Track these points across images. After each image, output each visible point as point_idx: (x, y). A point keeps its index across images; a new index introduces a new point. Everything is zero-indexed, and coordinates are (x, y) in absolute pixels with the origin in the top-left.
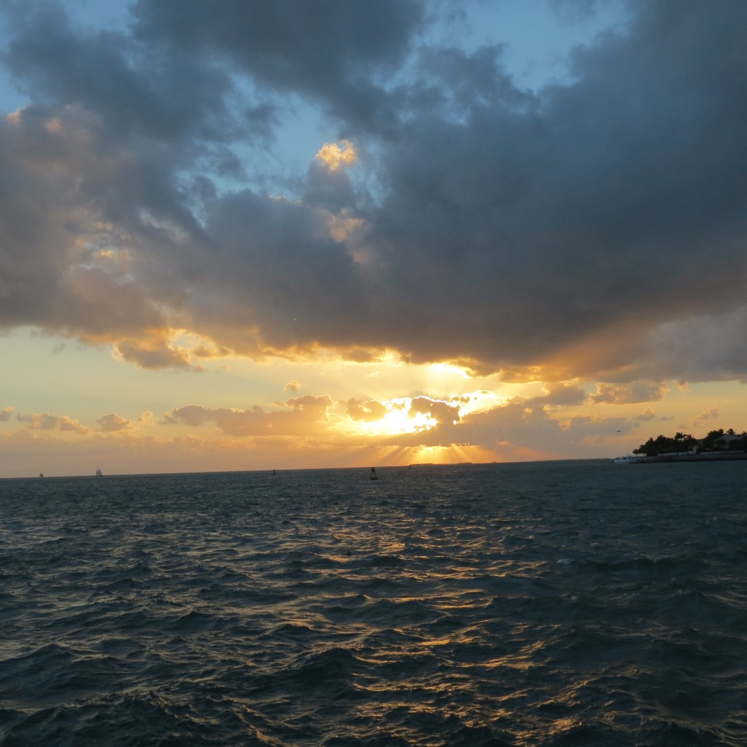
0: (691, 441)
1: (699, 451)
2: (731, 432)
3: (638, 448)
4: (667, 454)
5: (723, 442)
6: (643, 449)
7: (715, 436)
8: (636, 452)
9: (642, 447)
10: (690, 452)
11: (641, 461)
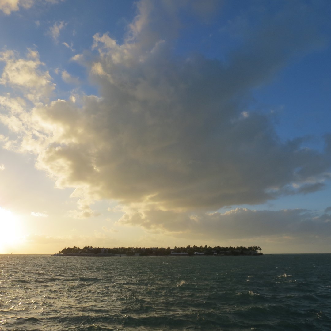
0: (79, 249)
1: (80, 253)
2: (91, 247)
3: (61, 251)
4: (70, 253)
5: (88, 250)
6: (62, 251)
7: (86, 248)
8: (60, 252)
9: (62, 250)
10: (78, 253)
11: (61, 255)
